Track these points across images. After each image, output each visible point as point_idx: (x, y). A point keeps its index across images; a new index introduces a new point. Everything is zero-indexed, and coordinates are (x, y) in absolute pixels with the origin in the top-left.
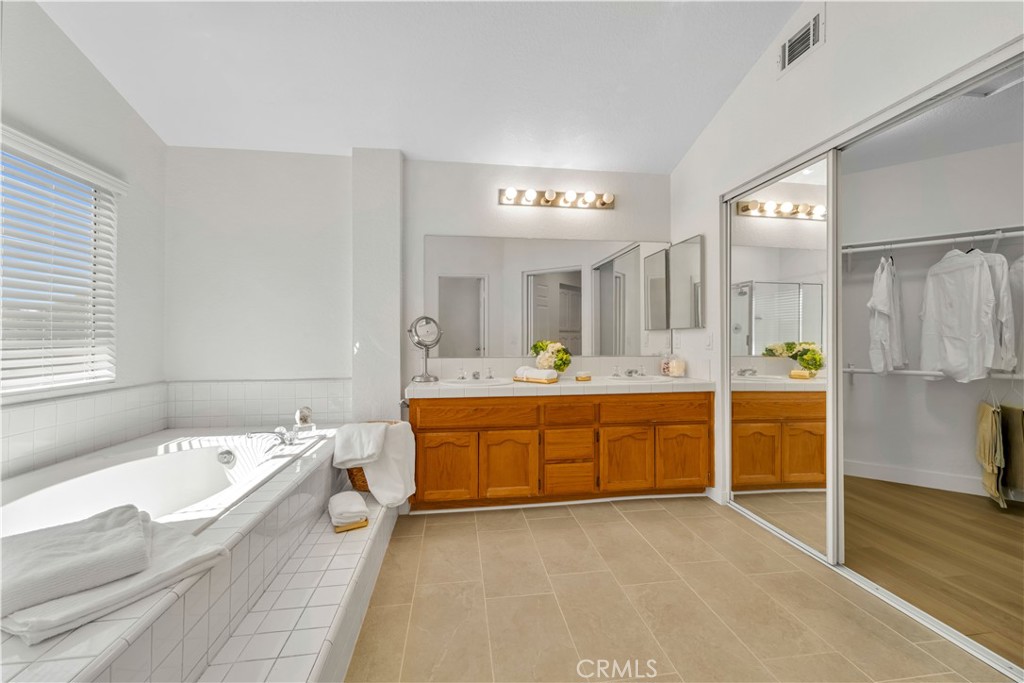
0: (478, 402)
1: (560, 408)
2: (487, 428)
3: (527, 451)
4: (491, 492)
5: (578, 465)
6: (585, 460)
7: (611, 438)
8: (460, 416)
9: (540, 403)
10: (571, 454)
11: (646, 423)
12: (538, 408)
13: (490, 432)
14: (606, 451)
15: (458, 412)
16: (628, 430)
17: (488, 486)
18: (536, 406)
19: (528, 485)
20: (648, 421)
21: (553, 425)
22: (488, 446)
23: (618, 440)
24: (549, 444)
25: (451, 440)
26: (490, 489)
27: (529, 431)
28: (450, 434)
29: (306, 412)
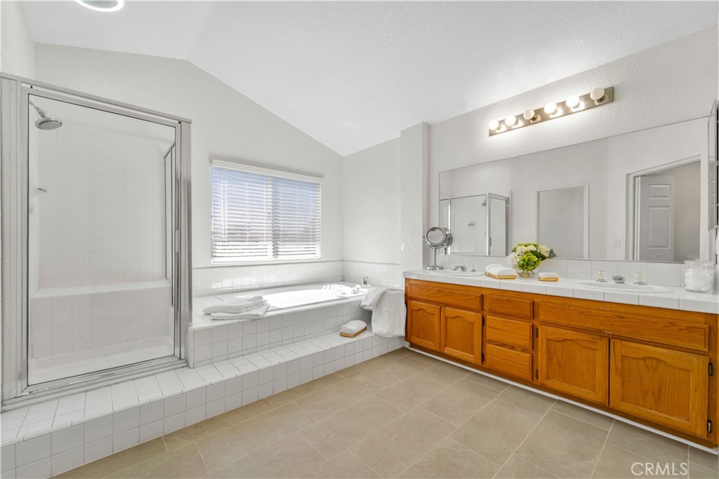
0: (441, 286)
1: (499, 300)
2: (446, 305)
3: (473, 328)
4: (447, 350)
5: (515, 352)
6: (524, 350)
7: (550, 337)
8: (429, 293)
9: (484, 293)
10: (509, 341)
11: (599, 333)
12: (482, 296)
13: (447, 308)
14: (545, 348)
15: (428, 290)
16: (571, 334)
17: (445, 346)
18: (480, 294)
19: (473, 354)
20: (599, 331)
21: (494, 313)
22: (446, 318)
23: (560, 341)
24: (490, 327)
25: (425, 308)
26: (447, 348)
27: (474, 313)
28: (425, 304)
29: (366, 279)
